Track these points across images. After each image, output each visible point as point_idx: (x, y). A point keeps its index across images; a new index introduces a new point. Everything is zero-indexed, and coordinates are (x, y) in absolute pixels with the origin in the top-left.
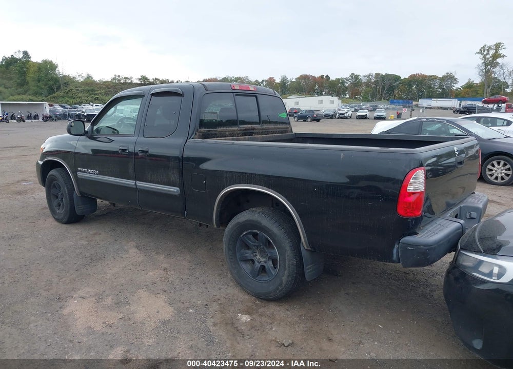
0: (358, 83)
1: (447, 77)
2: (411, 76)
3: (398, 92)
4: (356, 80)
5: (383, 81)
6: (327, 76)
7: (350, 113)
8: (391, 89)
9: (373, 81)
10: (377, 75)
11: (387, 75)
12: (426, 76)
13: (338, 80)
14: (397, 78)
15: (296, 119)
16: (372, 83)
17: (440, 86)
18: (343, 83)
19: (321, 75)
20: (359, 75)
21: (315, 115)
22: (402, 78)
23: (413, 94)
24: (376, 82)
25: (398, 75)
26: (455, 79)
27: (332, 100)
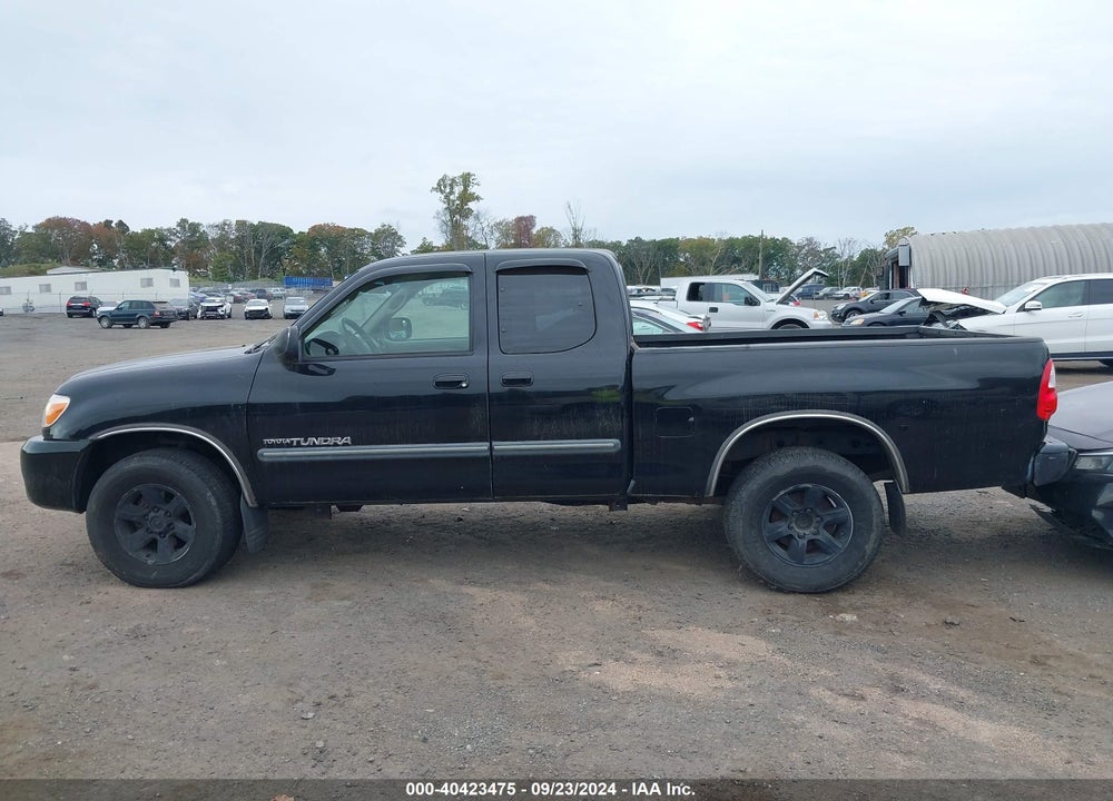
0: (198, 241)
1: (384, 232)
2: (313, 228)
3: (290, 261)
4: (192, 235)
5: (255, 237)
6: (121, 223)
7: (228, 307)
8: (275, 255)
9: (232, 237)
10: (241, 224)
11: (263, 225)
12: (344, 230)
13: (149, 233)
14: (285, 232)
15: (105, 324)
16: (232, 241)
17: (373, 249)
18: (162, 240)
19: (103, 221)
20: (199, 225)
21: (157, 313)
22: (296, 232)
23: (320, 266)
24: (240, 241)
25: (286, 225)
26: (400, 238)
27: (176, 277)
